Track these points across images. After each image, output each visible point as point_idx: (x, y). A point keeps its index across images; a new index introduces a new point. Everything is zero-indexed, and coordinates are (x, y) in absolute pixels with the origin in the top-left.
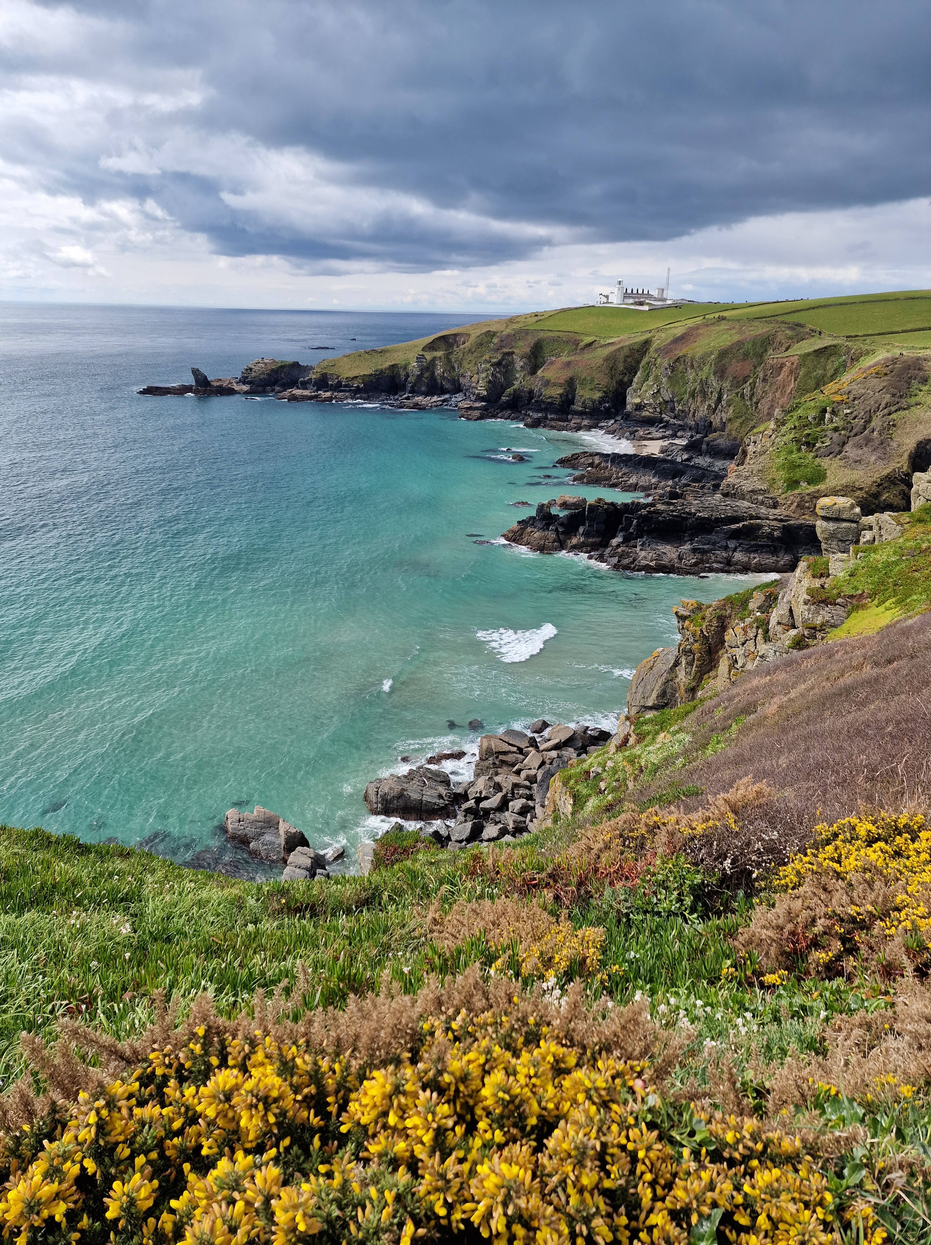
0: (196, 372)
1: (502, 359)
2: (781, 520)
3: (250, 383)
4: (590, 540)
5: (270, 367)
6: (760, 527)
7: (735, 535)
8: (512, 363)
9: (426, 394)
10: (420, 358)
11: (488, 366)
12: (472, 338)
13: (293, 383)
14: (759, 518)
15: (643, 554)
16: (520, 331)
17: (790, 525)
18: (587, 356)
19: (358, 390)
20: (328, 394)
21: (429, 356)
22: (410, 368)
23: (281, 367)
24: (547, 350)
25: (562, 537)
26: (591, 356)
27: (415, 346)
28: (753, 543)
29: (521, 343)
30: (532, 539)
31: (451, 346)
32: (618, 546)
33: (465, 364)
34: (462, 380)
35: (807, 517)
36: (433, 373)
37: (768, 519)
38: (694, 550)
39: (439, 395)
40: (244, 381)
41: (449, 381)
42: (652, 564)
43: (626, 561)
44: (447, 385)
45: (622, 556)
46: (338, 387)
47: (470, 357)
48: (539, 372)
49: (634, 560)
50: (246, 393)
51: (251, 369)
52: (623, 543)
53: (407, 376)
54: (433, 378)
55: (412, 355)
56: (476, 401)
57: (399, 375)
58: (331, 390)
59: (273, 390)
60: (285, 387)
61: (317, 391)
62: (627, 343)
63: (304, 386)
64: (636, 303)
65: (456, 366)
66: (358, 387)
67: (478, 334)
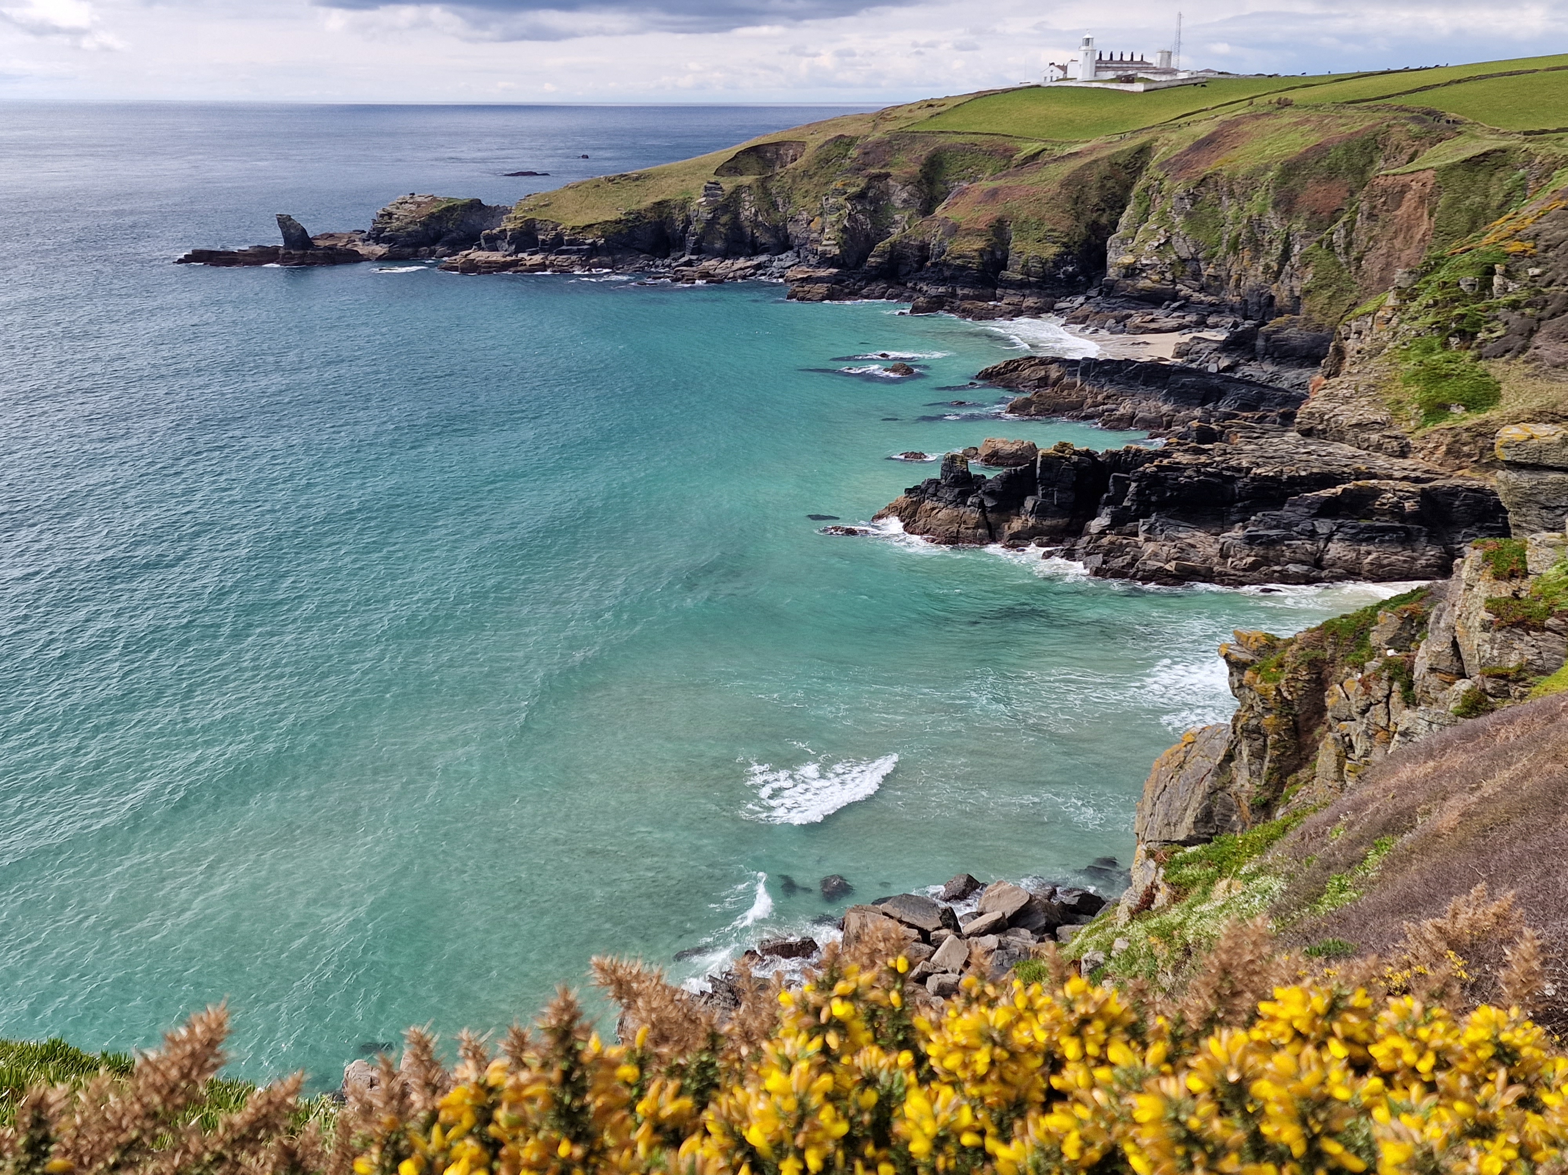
0: (285, 222)
1: (868, 188)
2: (1417, 480)
3: (388, 240)
4: (1048, 523)
5: (426, 211)
6: (1376, 493)
7: (1328, 508)
8: (886, 194)
9: (725, 255)
10: (711, 189)
11: (841, 200)
12: (811, 149)
13: (470, 240)
14: (1374, 476)
15: (1150, 548)
16: (899, 135)
17: (1435, 489)
18: (1030, 179)
19: (594, 250)
20: (538, 258)
21: (728, 184)
22: (693, 207)
23: (448, 209)
24: (952, 170)
25: (991, 517)
26: (1036, 178)
27: (703, 166)
28: (1364, 523)
29: (901, 158)
30: (933, 523)
31: (769, 164)
32: (1102, 533)
33: (797, 197)
34: (791, 228)
35: (1466, 472)
36: (737, 215)
37: (1390, 477)
38: (1251, 540)
39: (749, 256)
40: (376, 236)
41: (767, 229)
42: (1171, 566)
43: (1118, 563)
44: (764, 238)
45: (1109, 553)
46: (556, 245)
47: (805, 184)
48: (938, 210)
49: (1135, 559)
50: (380, 259)
51: (390, 215)
52: (1110, 527)
53: (688, 222)
54: (736, 225)
55: (695, 183)
56: (819, 265)
57: (673, 221)
58: (543, 250)
59: (432, 253)
60: (456, 246)
61: (516, 252)
62: (1106, 153)
63: (492, 243)
64: (1119, 79)
65: (780, 201)
66: (594, 244)
67: (821, 142)
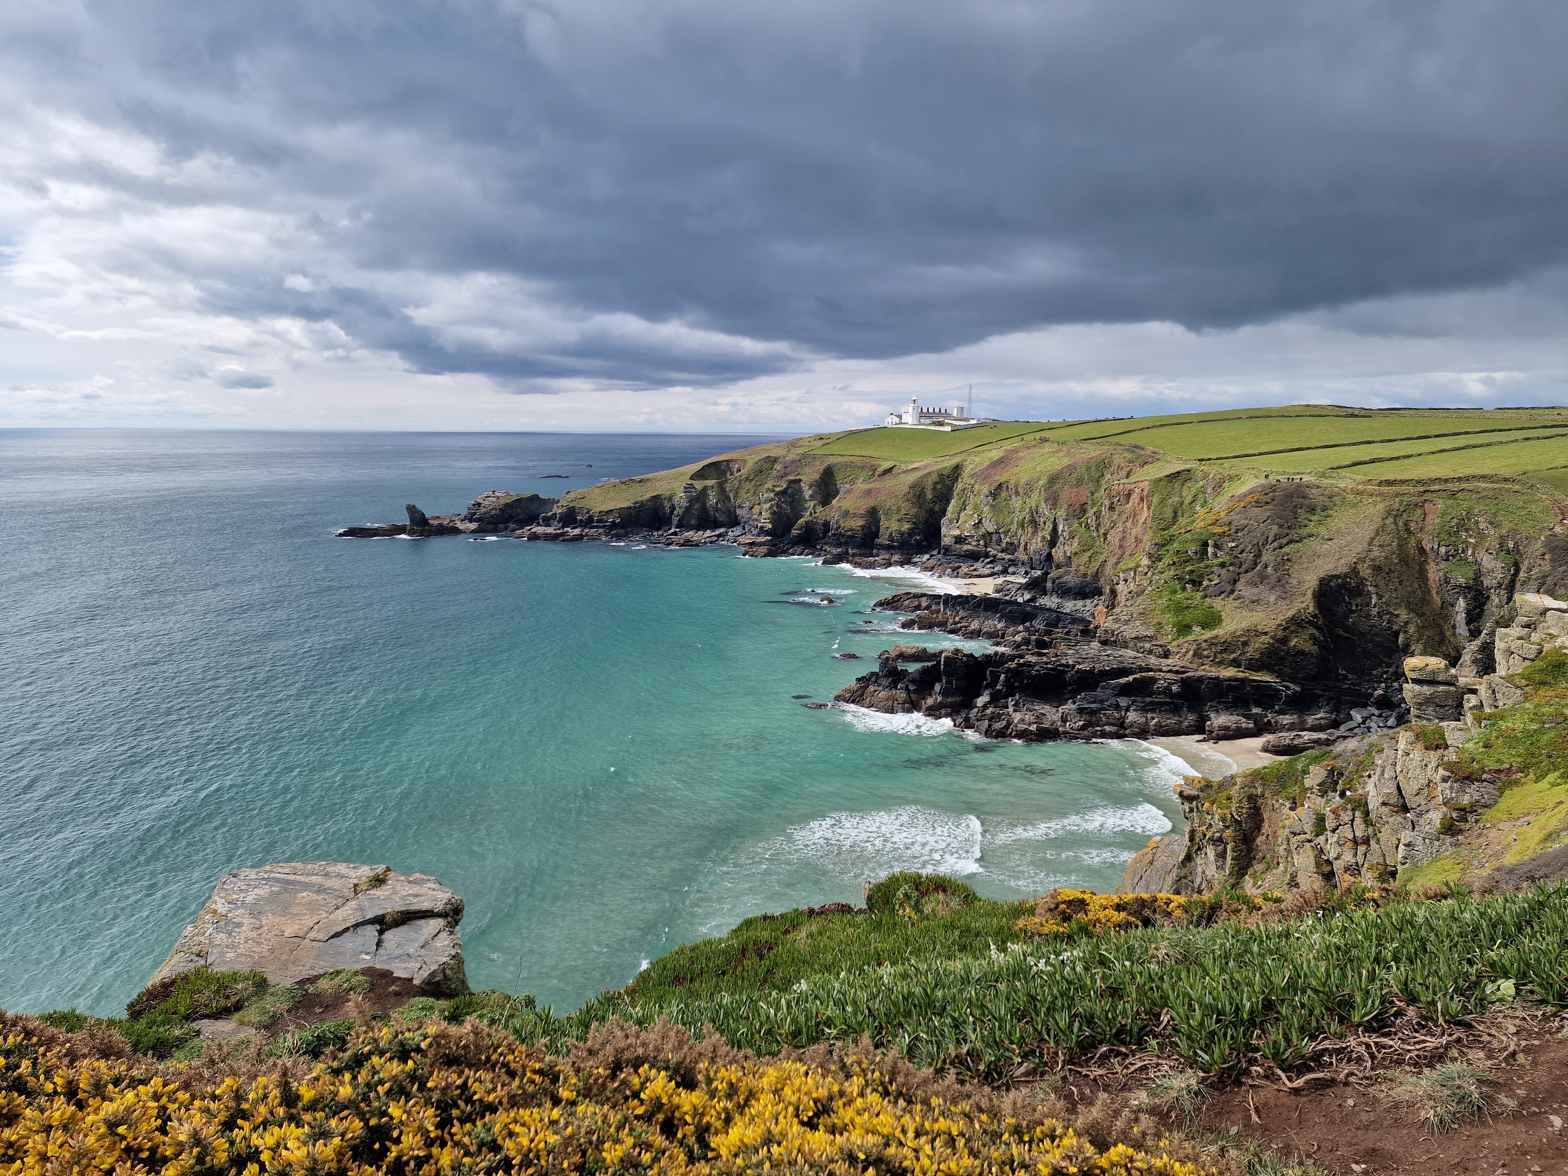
1: (788, 488)
2: (1177, 672)
3: (477, 520)
4: (949, 700)
5: (503, 501)
6: (1154, 680)
7: (1125, 690)
8: (800, 491)
9: (698, 528)
10: (688, 488)
11: (772, 495)
12: (750, 464)
13: (533, 519)
14: (1151, 670)
15: (1017, 717)
16: (804, 456)
17: (1189, 678)
18: (889, 482)
19: (614, 525)
20: (577, 531)
21: (699, 485)
22: (676, 500)
23: (517, 500)
24: (839, 477)
25: (913, 696)
26: (894, 482)
27: (682, 474)
28: (1148, 700)
29: (807, 470)
30: (875, 700)
31: (724, 473)
32: (985, 707)
33: (742, 493)
34: (739, 512)
35: (1207, 667)
36: (704, 504)
37: (1161, 671)
38: (1081, 711)
39: (713, 529)
40: (470, 518)
41: (724, 513)
42: (1033, 728)
43: (998, 725)
44: (723, 518)
45: (993, 718)
46: (589, 522)
47: (747, 485)
48: (834, 502)
49: (1009, 724)
50: (473, 532)
51: (479, 504)
52: (990, 702)
53: (673, 508)
54: (704, 509)
55: (678, 484)
56: (758, 535)
57: (664, 507)
58: (580, 526)
59: (506, 528)
60: (522, 524)
61: (563, 527)
62: (934, 468)
63: (547, 522)
64: (934, 423)
65: (731, 495)
66: (613, 522)
67: (756, 460)
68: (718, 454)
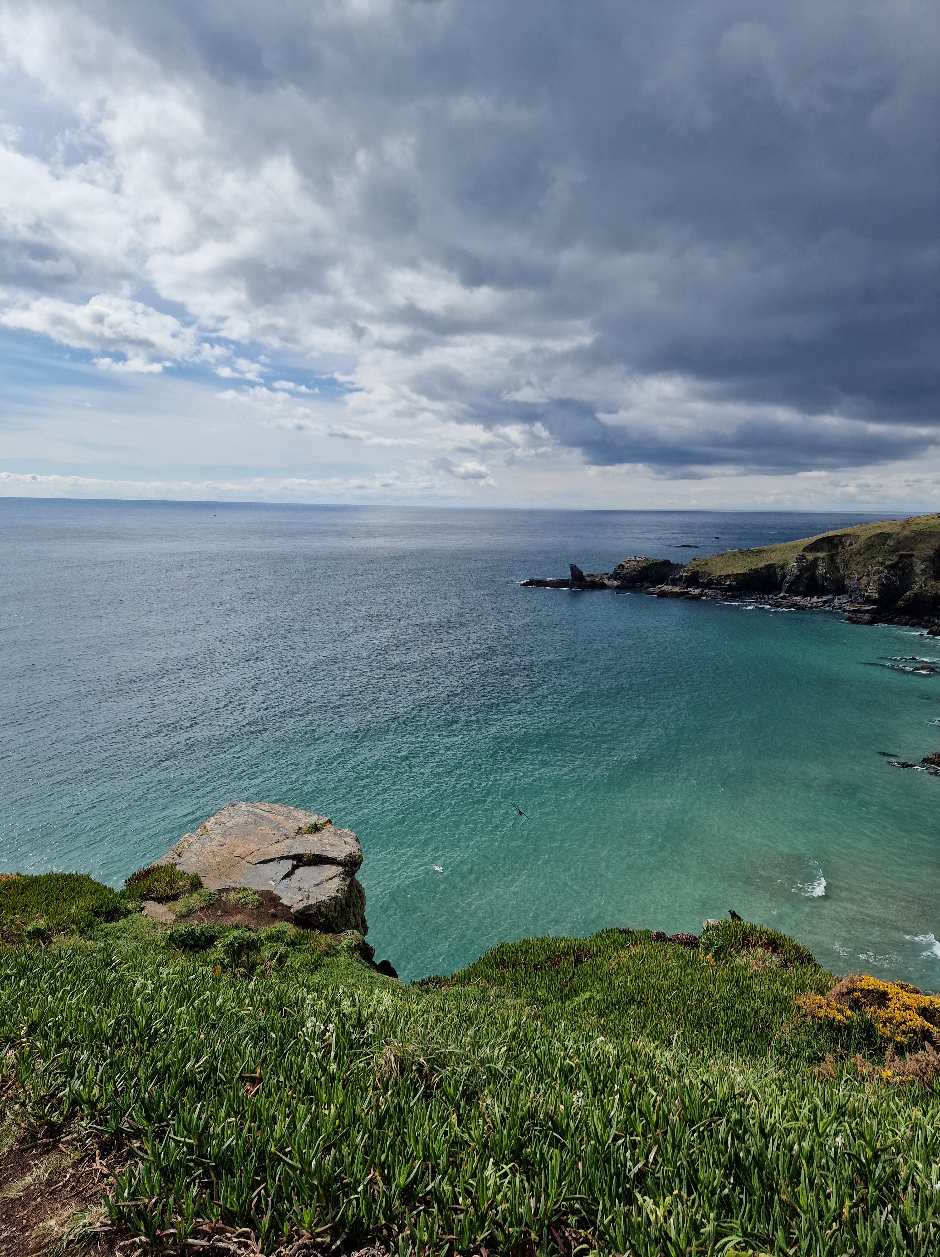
0: (573, 568)
1: (899, 562)
3: (620, 579)
5: (641, 565)
8: (911, 565)
9: (805, 595)
10: (800, 559)
11: (881, 568)
12: (862, 539)
13: (663, 580)
16: (921, 533)
19: (730, 588)
20: (698, 591)
21: (810, 557)
22: (788, 568)
23: (653, 564)
27: (795, 547)
29: (921, 546)
31: (836, 546)
33: (852, 565)
34: (847, 582)
36: (814, 573)
39: (820, 596)
40: (615, 577)
41: (832, 582)
44: (831, 587)
46: (709, 585)
47: (858, 558)
50: (617, 588)
51: (623, 566)
53: (784, 575)
54: (813, 578)
55: (791, 555)
56: (864, 603)
57: (776, 575)
58: (701, 587)
59: (642, 586)
60: (654, 583)
61: (687, 588)
63: (674, 582)
65: (841, 567)
66: (730, 585)
67: (870, 535)
68: (832, 529)
